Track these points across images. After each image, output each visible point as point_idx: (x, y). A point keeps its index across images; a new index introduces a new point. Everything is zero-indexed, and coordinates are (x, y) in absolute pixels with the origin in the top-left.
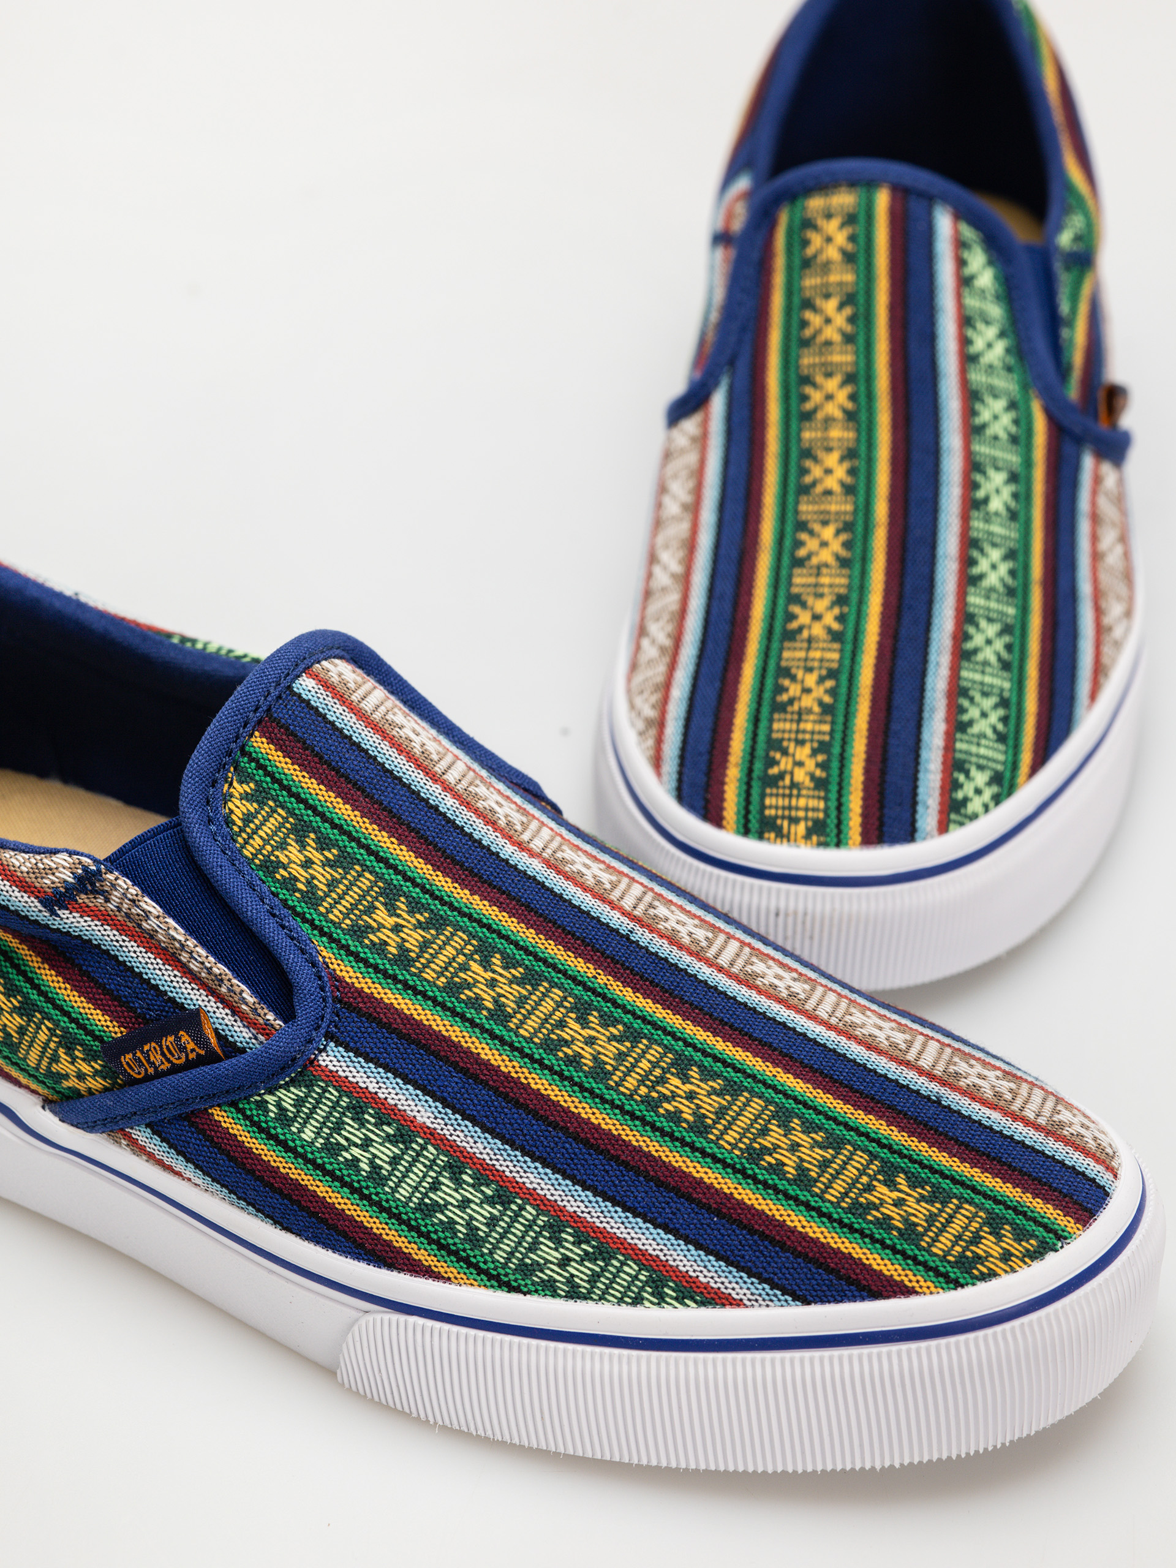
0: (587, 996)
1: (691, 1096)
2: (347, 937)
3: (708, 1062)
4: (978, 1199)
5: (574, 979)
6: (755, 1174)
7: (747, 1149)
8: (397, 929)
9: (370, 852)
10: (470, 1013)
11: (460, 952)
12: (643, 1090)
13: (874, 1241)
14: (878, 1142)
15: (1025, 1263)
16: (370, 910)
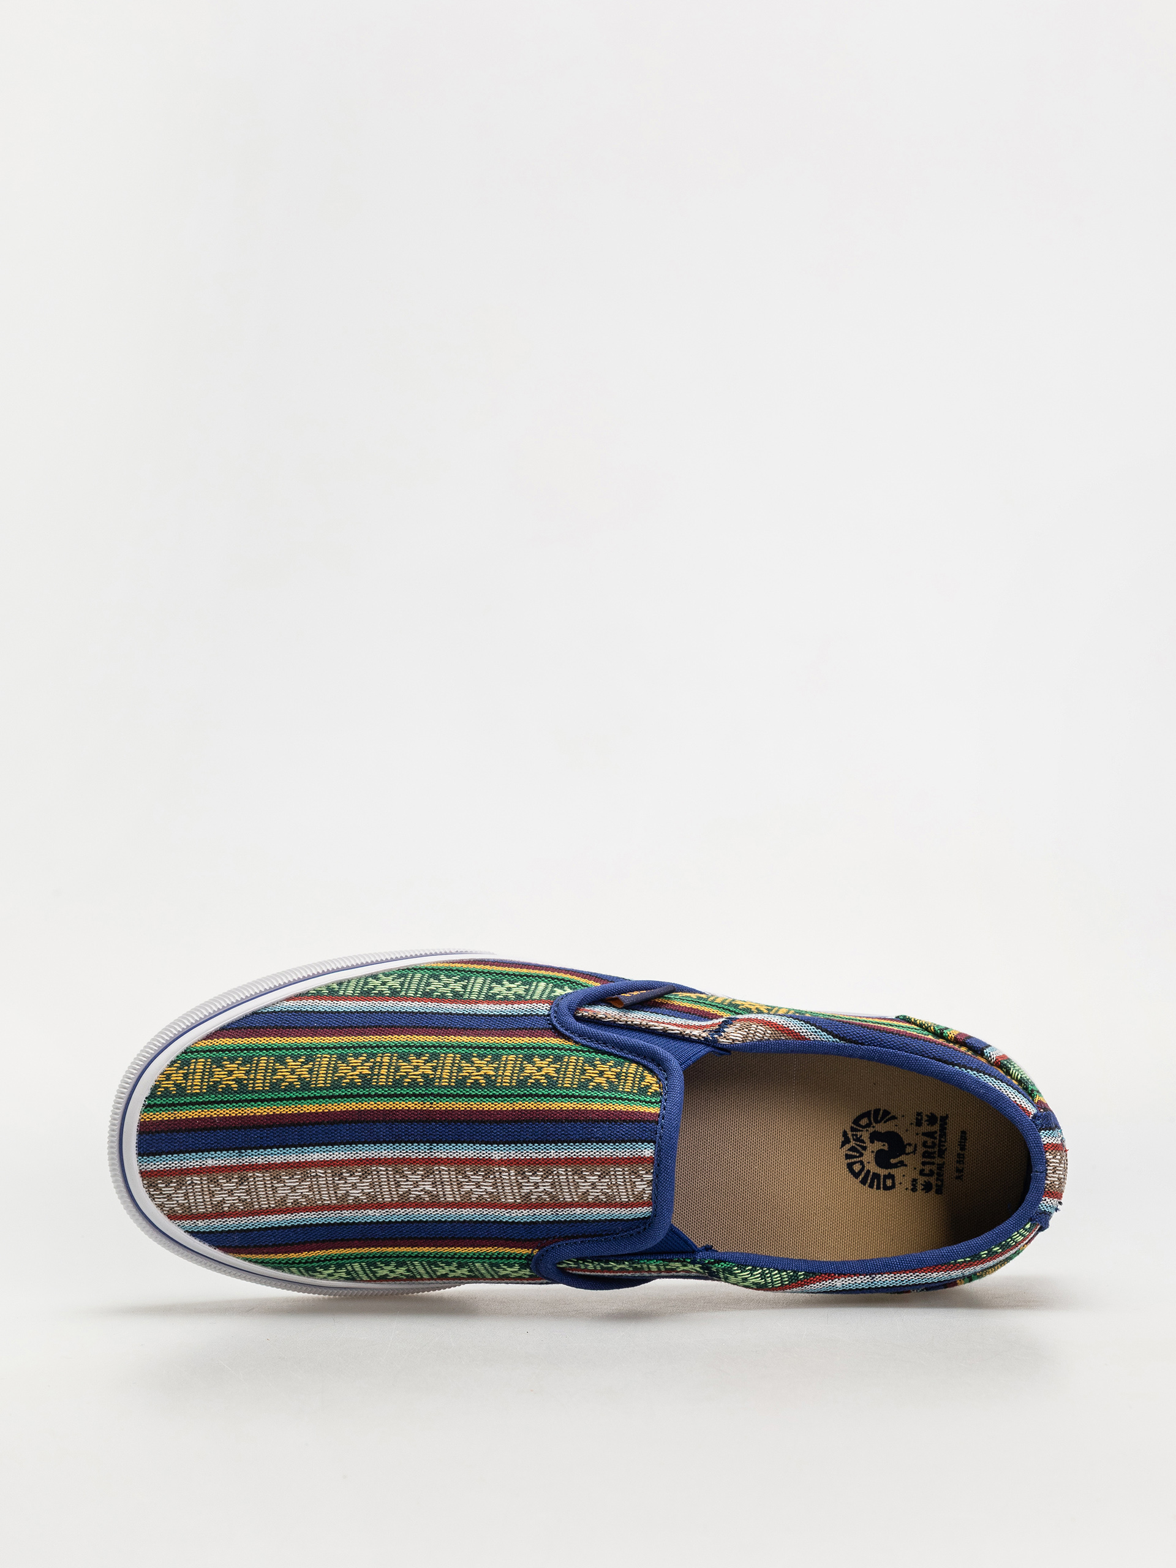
0: (431, 1091)
1: (354, 1068)
2: (562, 1054)
3: (355, 1092)
4: (194, 1100)
5: (441, 1096)
6: (306, 1051)
7: (315, 1059)
8: (540, 1069)
9: (574, 1096)
10: (482, 1051)
11: (503, 1076)
12: (378, 1059)
13: (234, 1049)
14: (255, 1101)
15: (158, 1081)
16: (557, 1071)
